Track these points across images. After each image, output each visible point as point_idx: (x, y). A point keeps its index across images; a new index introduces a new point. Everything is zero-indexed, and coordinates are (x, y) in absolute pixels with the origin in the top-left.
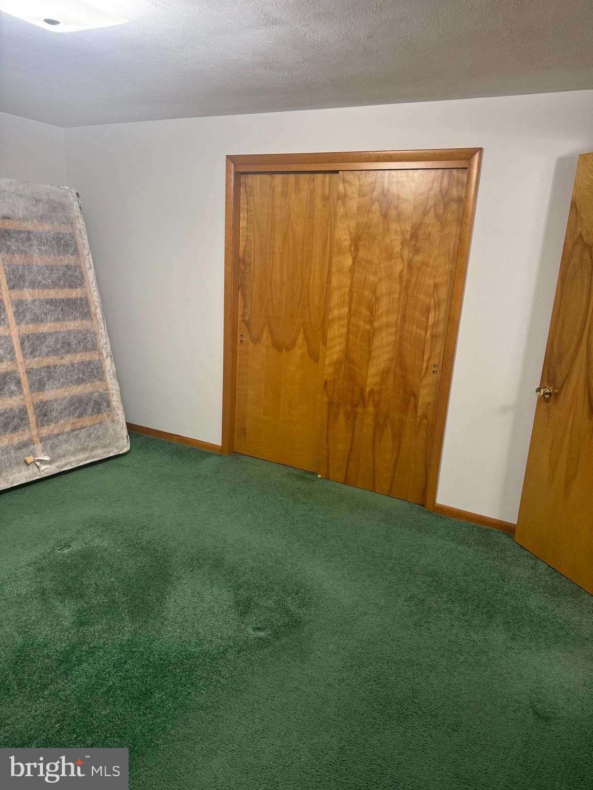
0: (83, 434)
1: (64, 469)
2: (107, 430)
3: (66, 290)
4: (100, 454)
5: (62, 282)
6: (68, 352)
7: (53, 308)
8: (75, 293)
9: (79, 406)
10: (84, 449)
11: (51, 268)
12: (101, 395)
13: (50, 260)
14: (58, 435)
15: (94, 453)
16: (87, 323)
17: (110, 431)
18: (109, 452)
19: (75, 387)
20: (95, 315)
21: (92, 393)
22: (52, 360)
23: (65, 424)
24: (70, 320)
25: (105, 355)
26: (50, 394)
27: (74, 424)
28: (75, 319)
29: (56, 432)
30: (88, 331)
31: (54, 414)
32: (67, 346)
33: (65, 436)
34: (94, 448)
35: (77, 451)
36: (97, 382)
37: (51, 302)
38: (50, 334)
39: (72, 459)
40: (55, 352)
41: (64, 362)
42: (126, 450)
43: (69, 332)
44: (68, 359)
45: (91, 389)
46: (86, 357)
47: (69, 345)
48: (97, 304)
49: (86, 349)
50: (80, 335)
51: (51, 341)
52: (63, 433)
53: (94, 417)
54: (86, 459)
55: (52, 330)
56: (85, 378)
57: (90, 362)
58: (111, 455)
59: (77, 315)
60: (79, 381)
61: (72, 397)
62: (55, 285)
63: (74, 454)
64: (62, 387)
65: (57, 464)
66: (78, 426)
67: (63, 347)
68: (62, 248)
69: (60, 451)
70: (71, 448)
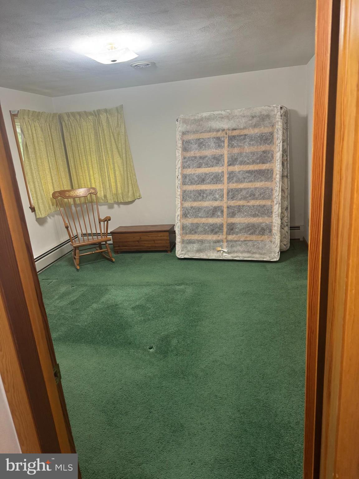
0: (250, 244)
1: (235, 259)
2: (265, 245)
3: (261, 165)
4: (257, 257)
5: (258, 161)
6: (253, 199)
7: (249, 175)
8: (264, 167)
9: (252, 229)
10: (249, 252)
11: (253, 153)
12: (267, 225)
13: (254, 149)
14: (236, 241)
15: (254, 255)
16: (268, 184)
17: (267, 246)
18: (264, 258)
19: (252, 218)
20: (275, 179)
21: (261, 223)
22: (241, 203)
23: (243, 237)
24: (258, 182)
25: (275, 202)
26: (238, 220)
27: (246, 237)
28: (261, 181)
29: (235, 239)
30: (268, 188)
31: (237, 230)
32: (252, 195)
33: (240, 243)
34: (254, 253)
35: (244, 252)
36: (266, 218)
37: (249, 172)
38: (245, 189)
39: (240, 255)
40: (245, 198)
41: (249, 204)
42: (275, 260)
43: (256, 188)
44: (252, 203)
45: (261, 221)
46: (262, 202)
47: (254, 195)
48: (278, 172)
49: (264, 198)
50: (262, 190)
51: (244, 192)
52: (239, 241)
53: (259, 236)
54: (248, 257)
55: (247, 187)
56: (259, 214)
57: (264, 206)
58: (265, 260)
59: (263, 179)
60: (254, 216)
61: (249, 223)
62: (254, 162)
63: (242, 252)
64: (244, 217)
65: (232, 255)
66: (248, 239)
67: (250, 196)
68: (263, 141)
69: (235, 249)
70: (241, 249)
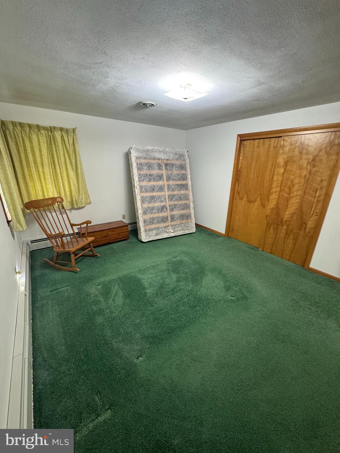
0: (183, 225)
1: (177, 235)
2: (189, 225)
3: (182, 181)
4: (187, 232)
5: (181, 179)
6: (181, 200)
7: (178, 187)
8: (184, 182)
9: (182, 217)
10: (183, 230)
11: (178, 175)
12: (189, 214)
13: (178, 172)
14: (176, 225)
15: (185, 231)
16: (187, 192)
17: (190, 225)
18: (190, 231)
19: (182, 211)
20: (189, 189)
21: (186, 213)
22: (176, 202)
23: (178, 222)
24: (182, 191)
25: (191, 201)
26: (175, 212)
27: (180, 222)
28: (183, 190)
29: (175, 224)
30: (187, 194)
31: (175, 218)
32: (181, 199)
33: (178, 225)
34: (185, 230)
35: (181, 230)
36: (188, 210)
37: (177, 185)
38: (176, 195)
39: (179, 232)
40: (177, 200)
41: (179, 203)
42: (194, 231)
43: (182, 194)
44: (180, 202)
45: (186, 212)
46: (185, 202)
47: (181, 198)
48: (190, 186)
49: (186, 200)
50: (184, 195)
51: (176, 197)
52: (177, 224)
53: (186, 220)
54: (183, 233)
55: (177, 193)
56: (185, 208)
57: (186, 204)
58: (190, 232)
59: (184, 189)
60: (183, 209)
61: (180, 214)
62: (179, 180)
63: (180, 231)
64: (178, 211)
65: (175, 233)
66: (181, 223)
67: (179, 199)
68: (182, 169)
69: (176, 230)
70: (179, 229)
